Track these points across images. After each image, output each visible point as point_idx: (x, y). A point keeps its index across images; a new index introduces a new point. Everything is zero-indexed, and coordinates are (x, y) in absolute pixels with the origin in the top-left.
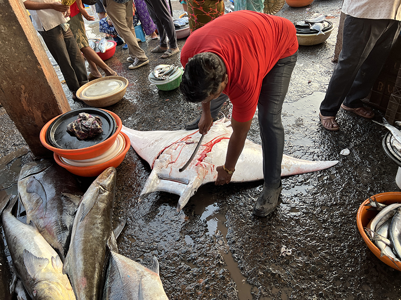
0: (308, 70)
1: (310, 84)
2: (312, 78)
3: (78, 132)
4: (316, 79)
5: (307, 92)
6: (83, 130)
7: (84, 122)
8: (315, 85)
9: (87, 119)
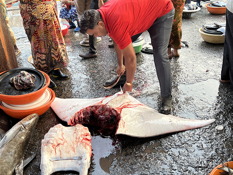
0: (209, 62)
1: (207, 73)
2: (210, 68)
3: (16, 84)
4: (213, 69)
5: (203, 78)
6: (20, 83)
7: (22, 77)
8: (211, 73)
9: (26, 76)
